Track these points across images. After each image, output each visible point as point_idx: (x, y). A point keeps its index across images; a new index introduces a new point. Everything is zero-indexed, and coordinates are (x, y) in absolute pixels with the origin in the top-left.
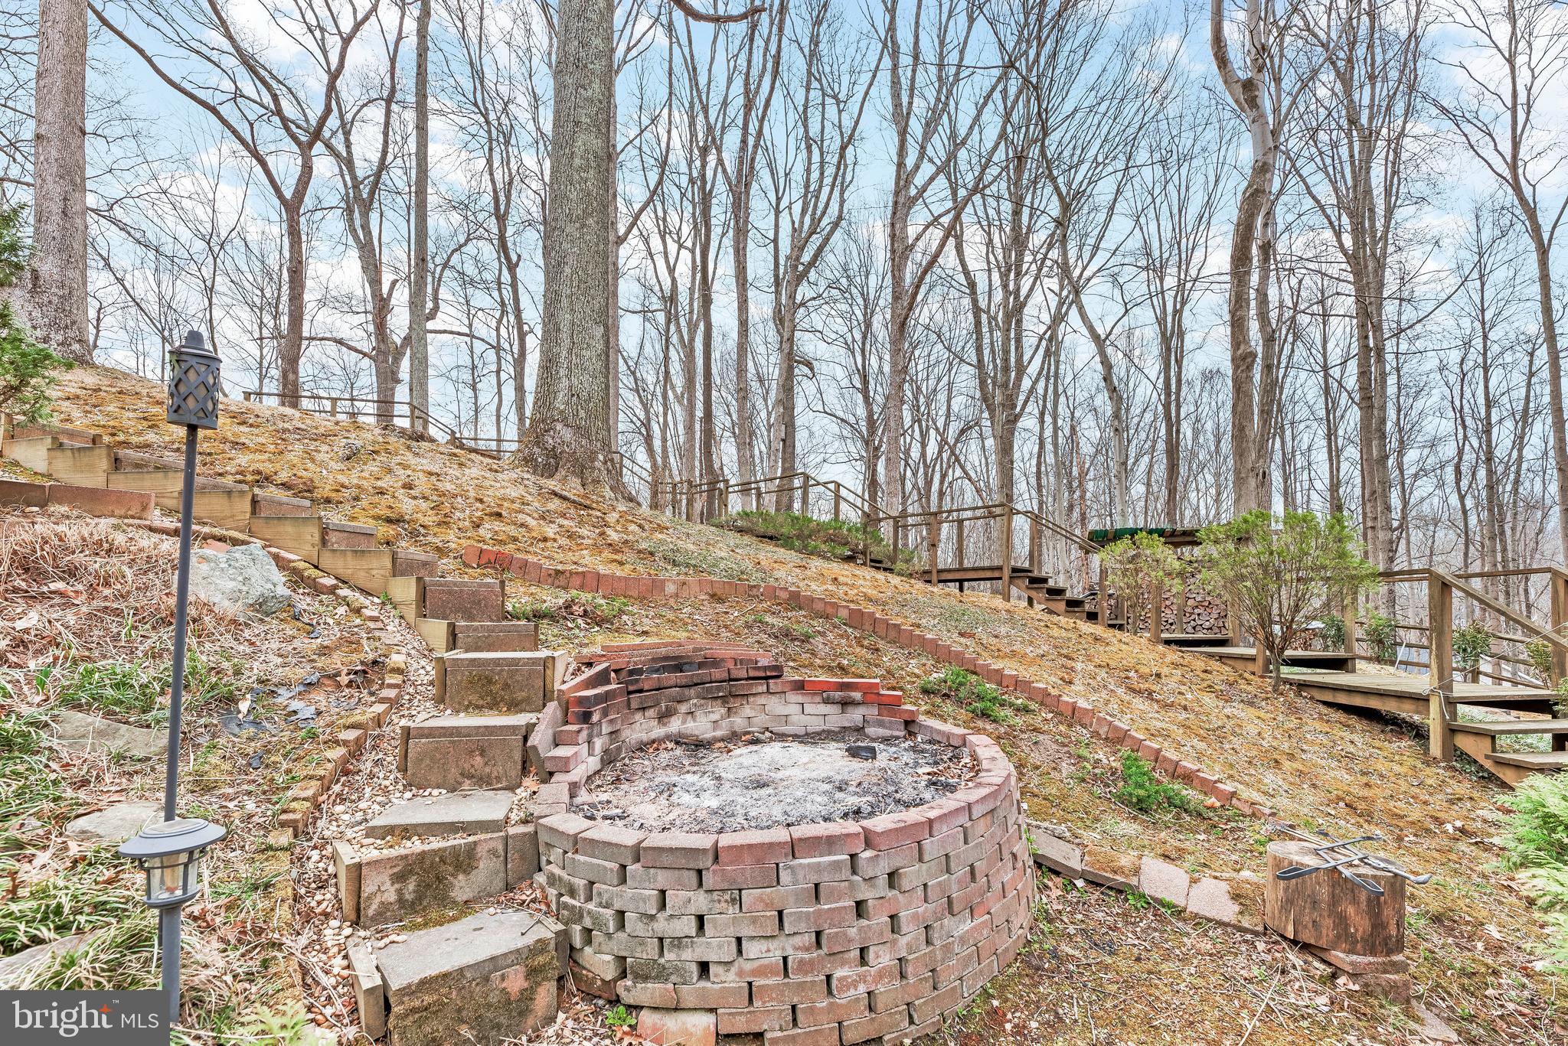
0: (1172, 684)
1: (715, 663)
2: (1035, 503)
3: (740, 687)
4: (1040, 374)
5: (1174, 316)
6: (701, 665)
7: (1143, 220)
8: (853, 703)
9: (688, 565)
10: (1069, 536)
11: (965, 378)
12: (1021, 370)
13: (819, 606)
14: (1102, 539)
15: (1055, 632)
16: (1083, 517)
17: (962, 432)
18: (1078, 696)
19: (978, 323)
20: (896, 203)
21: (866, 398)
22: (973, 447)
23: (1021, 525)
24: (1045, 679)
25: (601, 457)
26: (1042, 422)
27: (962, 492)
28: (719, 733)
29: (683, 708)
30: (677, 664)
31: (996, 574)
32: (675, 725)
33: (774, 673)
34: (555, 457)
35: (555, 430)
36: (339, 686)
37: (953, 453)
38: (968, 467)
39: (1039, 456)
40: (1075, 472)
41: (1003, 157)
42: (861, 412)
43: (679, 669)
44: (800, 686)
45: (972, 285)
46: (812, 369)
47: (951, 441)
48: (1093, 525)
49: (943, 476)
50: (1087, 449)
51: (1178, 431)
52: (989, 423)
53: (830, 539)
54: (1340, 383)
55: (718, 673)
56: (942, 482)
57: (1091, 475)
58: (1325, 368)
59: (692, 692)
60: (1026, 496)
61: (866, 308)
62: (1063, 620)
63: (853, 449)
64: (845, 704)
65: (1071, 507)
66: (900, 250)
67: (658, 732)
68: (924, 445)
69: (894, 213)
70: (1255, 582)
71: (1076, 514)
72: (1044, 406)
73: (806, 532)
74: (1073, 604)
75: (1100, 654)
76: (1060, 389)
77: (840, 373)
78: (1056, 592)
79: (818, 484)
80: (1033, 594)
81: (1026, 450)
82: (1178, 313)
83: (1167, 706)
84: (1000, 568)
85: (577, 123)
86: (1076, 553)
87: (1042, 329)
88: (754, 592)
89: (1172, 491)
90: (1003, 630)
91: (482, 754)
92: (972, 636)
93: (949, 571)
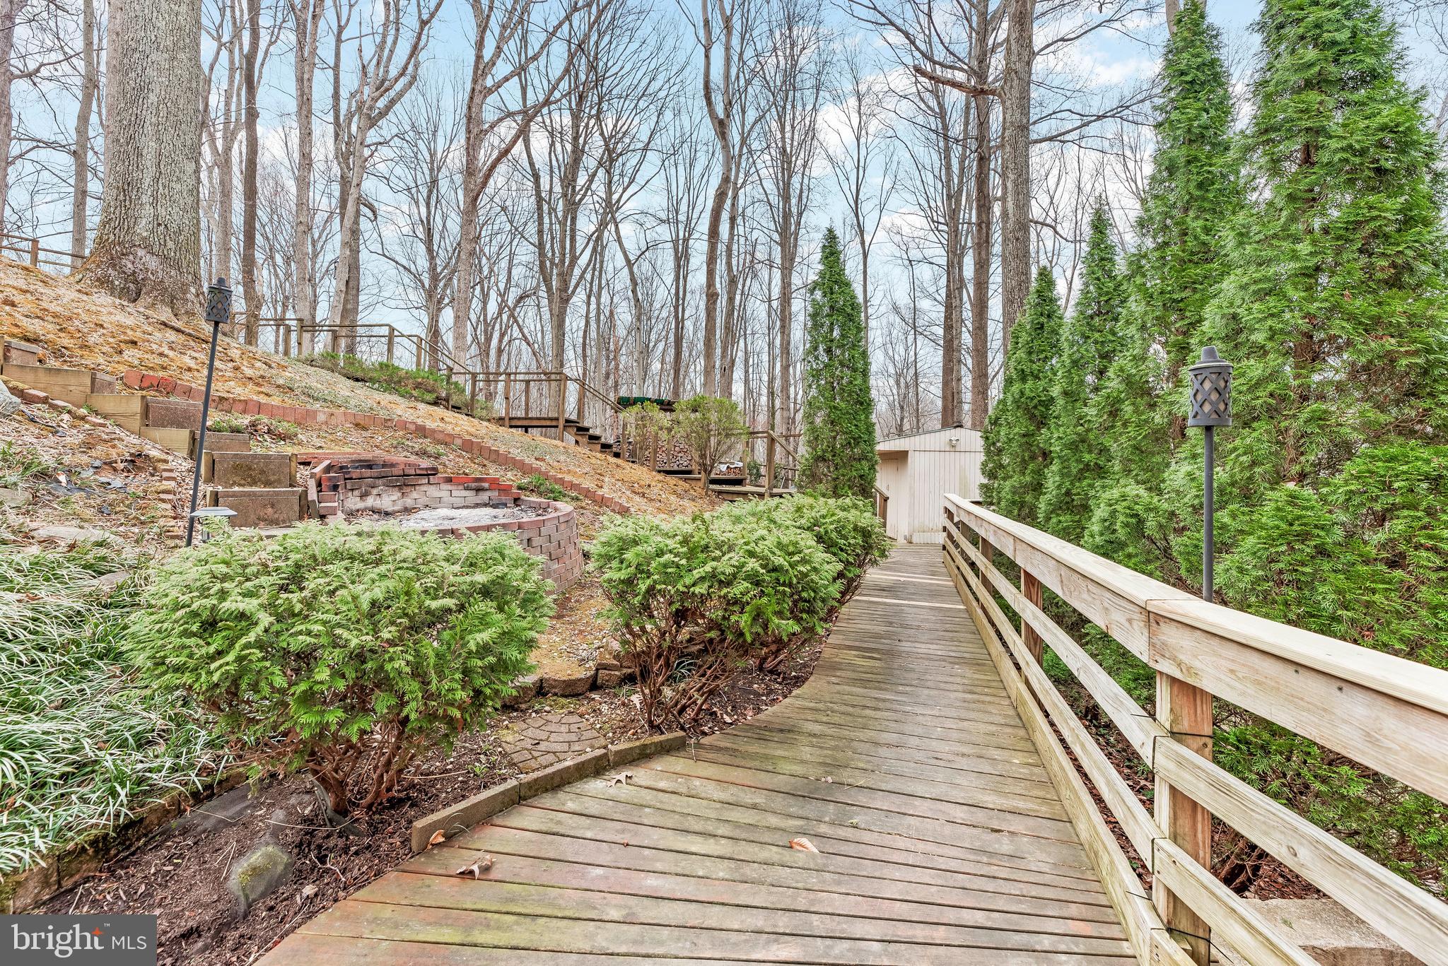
0: (656, 490)
1: (392, 465)
2: (581, 371)
3: (411, 480)
4: (588, 265)
6: (384, 466)
7: (666, 163)
8: (483, 489)
9: (325, 400)
10: (605, 400)
11: (526, 253)
12: (574, 259)
13: (440, 436)
14: (625, 403)
15: (593, 461)
16: (616, 385)
17: (521, 298)
18: (605, 492)
19: (540, 208)
20: (473, 90)
21: (430, 250)
22: (530, 314)
23: (572, 389)
24: (588, 484)
25: (193, 290)
26: (588, 304)
27: (520, 352)
28: (396, 508)
29: (375, 491)
30: (369, 465)
31: (554, 423)
32: (370, 501)
33: (431, 473)
34: (135, 282)
35: (135, 256)
36: (115, 469)
37: (512, 315)
38: (526, 331)
39: (585, 332)
40: (612, 347)
41: (567, 87)
42: (423, 263)
43: (370, 467)
44: (449, 480)
45: (536, 177)
46: (374, 212)
47: (510, 303)
48: (623, 392)
49: (502, 335)
50: (621, 332)
51: (683, 327)
52: (545, 295)
53: (418, 386)
55: (396, 471)
56: (500, 341)
57: (624, 351)
59: (380, 482)
60: (573, 363)
61: (432, 162)
62: (599, 455)
63: (412, 297)
64: (478, 490)
65: (607, 376)
66: (475, 130)
67: (361, 505)
68: (485, 303)
69: (471, 98)
71: (611, 382)
72: (591, 290)
73: (396, 379)
74: (606, 447)
75: (619, 474)
76: (604, 282)
77: (402, 221)
78: (594, 438)
79: (403, 336)
80: (579, 438)
81: (575, 325)
82: (686, 240)
83: (651, 500)
84: (557, 419)
86: (609, 412)
87: (593, 228)
88: (389, 424)
89: (677, 372)
90: (562, 458)
91: (273, 506)
92: (543, 460)
93: (519, 419)
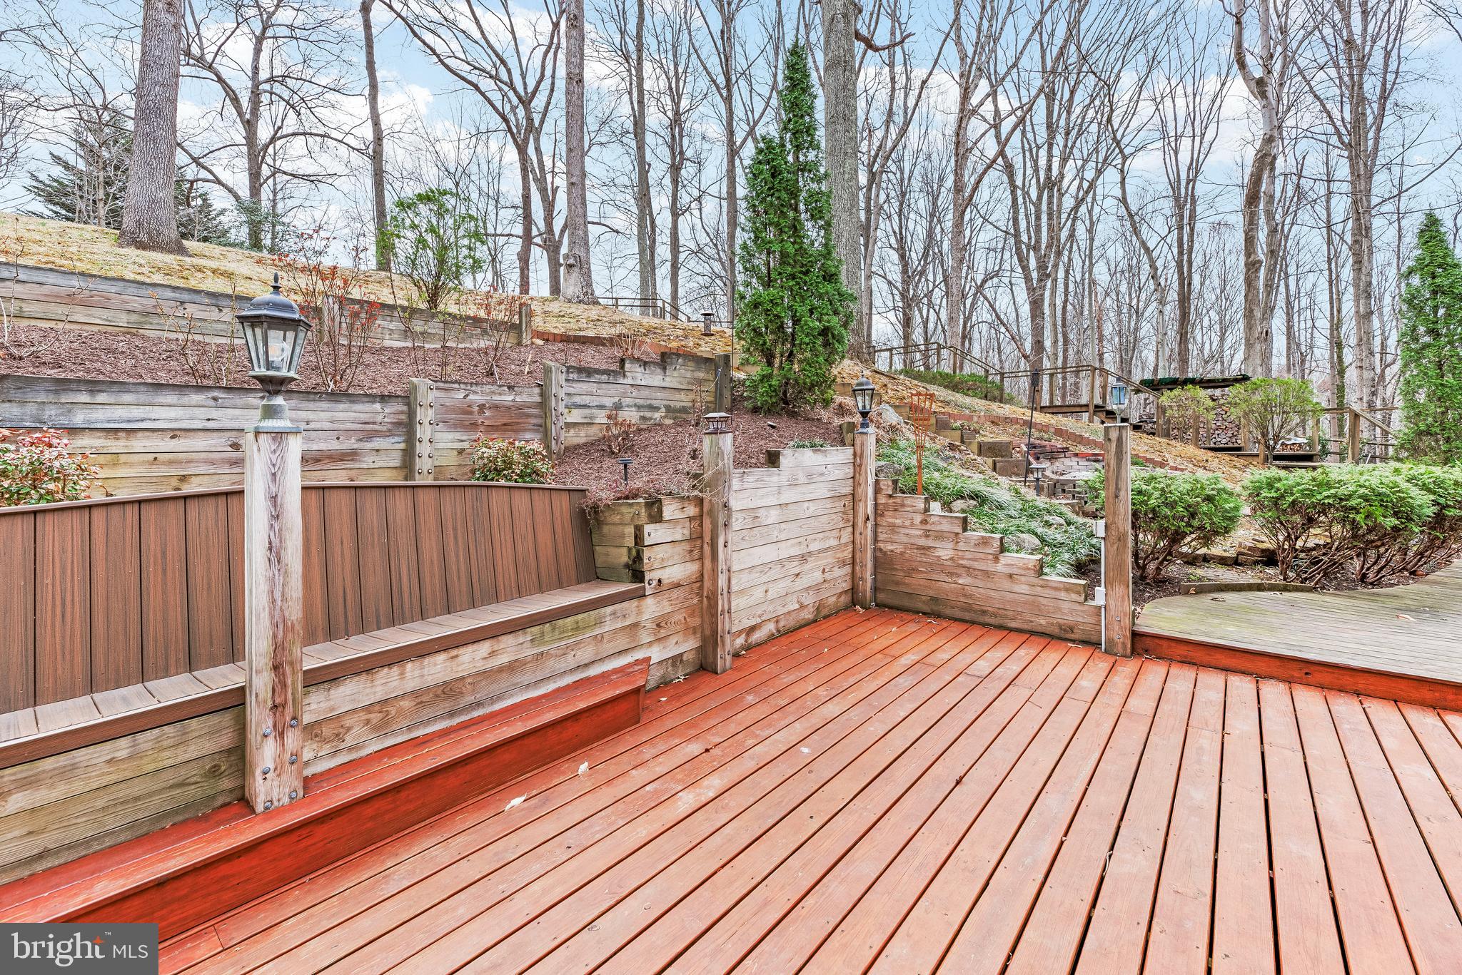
0: (1215, 465)
5: (1188, 184)
15: (1145, 441)
17: (984, 281)
19: (1014, 197)
21: (902, 257)
31: (1083, 409)
33: (1065, 450)
44: (1076, 455)
51: (1190, 284)
53: (970, 388)
54: (1342, 238)
58: (1329, 227)
66: (962, 150)
70: (1260, 414)
73: (953, 384)
75: (1174, 451)
84: (1086, 406)
85: (846, 153)
